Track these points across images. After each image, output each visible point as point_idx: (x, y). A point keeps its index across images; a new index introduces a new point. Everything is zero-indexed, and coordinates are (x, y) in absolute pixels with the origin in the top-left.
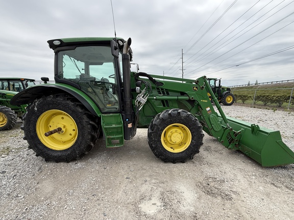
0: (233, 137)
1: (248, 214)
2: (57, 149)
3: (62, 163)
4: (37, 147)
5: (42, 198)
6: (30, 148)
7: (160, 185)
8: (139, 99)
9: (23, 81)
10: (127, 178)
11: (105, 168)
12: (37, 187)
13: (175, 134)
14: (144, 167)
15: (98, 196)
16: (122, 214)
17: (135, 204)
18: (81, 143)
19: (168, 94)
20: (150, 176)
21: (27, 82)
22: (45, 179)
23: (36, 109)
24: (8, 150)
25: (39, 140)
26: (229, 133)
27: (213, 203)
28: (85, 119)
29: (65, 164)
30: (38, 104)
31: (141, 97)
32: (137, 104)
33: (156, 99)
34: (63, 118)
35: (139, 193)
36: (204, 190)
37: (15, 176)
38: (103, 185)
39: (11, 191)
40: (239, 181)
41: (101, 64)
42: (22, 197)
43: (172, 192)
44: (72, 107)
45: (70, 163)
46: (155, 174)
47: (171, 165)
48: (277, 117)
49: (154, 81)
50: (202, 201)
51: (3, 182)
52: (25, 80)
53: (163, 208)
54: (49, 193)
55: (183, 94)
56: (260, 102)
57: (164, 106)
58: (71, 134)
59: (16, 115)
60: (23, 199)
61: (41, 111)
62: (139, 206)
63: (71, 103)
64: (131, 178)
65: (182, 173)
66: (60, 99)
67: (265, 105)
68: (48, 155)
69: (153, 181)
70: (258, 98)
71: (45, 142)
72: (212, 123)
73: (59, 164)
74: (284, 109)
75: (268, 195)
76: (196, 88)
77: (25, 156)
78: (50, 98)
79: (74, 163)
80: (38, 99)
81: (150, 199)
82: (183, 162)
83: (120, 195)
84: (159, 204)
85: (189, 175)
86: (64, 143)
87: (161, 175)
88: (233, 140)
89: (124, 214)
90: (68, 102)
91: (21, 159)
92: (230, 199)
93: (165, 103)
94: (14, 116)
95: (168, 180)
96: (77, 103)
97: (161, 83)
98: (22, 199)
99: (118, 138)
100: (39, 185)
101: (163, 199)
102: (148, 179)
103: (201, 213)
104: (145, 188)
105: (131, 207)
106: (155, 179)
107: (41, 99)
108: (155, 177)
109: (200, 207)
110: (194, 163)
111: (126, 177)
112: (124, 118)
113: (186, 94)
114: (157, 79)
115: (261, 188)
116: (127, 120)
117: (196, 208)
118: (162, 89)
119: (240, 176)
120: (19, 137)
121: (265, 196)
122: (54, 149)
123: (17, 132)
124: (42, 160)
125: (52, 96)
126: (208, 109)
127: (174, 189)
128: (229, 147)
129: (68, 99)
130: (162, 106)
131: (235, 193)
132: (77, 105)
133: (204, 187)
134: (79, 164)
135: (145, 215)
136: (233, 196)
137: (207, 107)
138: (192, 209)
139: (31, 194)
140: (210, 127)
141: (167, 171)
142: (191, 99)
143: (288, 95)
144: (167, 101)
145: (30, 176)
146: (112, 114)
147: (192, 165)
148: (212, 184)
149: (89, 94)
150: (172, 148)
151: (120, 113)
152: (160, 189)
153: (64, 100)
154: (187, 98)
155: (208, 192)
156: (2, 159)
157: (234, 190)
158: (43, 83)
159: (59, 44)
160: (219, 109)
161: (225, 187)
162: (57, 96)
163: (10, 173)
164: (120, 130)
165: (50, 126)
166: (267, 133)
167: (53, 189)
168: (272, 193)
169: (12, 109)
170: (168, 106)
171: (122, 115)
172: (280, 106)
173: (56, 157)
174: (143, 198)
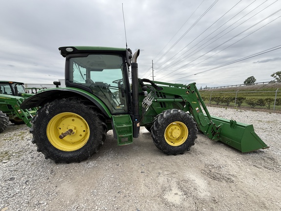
0: (216, 130)
1: (251, 192)
2: (67, 150)
3: (73, 164)
4: (47, 149)
5: (68, 202)
6: (39, 150)
7: (174, 175)
8: (146, 102)
9: (11, 84)
10: (142, 172)
11: (118, 165)
12: (57, 190)
13: (175, 131)
14: (152, 161)
15: (123, 192)
16: (153, 207)
17: (160, 196)
18: (93, 143)
19: (165, 97)
20: (161, 168)
21: (16, 85)
22: (62, 182)
23: (47, 112)
24: (7, 155)
25: (49, 143)
26: (212, 128)
27: (222, 187)
28: (98, 120)
29: (77, 164)
30: (50, 107)
31: (147, 100)
32: (143, 106)
33: (156, 101)
34: (73, 120)
35: (159, 186)
36: (209, 176)
37: (27, 182)
38: (123, 181)
39: (29, 198)
40: (231, 166)
41: (101, 70)
42: (45, 204)
43: (186, 181)
44: (85, 109)
45: (82, 163)
46: (164, 166)
47: (174, 157)
48: (230, 113)
49: (156, 87)
50: (213, 186)
51: (15, 189)
52: (13, 83)
53: (185, 197)
54: (72, 195)
55: (177, 97)
56: (214, 102)
57: (162, 107)
58: (81, 135)
59: (8, 118)
60: (47, 206)
61: (53, 114)
62: (165, 197)
63: (84, 106)
64: (145, 171)
65: (186, 163)
66: (73, 102)
67: (217, 104)
68: (59, 157)
69: (166, 173)
70: (212, 99)
71: (55, 144)
72: (200, 120)
73: (70, 165)
74: (232, 107)
75: (256, 174)
76: (189, 92)
77: (30, 159)
78: (63, 101)
79: (85, 162)
80: (50, 102)
81: (171, 190)
82: (182, 154)
83: (143, 189)
84: (180, 193)
85: (192, 165)
86: (74, 143)
87: (169, 167)
88: (215, 133)
89: (156, 207)
90: (81, 105)
91: (26, 163)
92: (232, 182)
93: (163, 105)
94: (6, 119)
95: (177, 171)
96: (91, 106)
97: (161, 88)
98: (45, 206)
99: (126, 137)
100: (58, 189)
101: (181, 188)
102: (161, 172)
103: (217, 197)
104: (162, 180)
105: (159, 199)
106: (166, 171)
107: (54, 103)
108: (166, 169)
109: (213, 191)
110: (190, 153)
111: (140, 172)
112: (133, 118)
113: (181, 97)
114: (157, 85)
115: (248, 170)
116: (136, 120)
117: (212, 193)
118: (160, 93)
119: (229, 162)
120: (15, 140)
121: (255, 176)
122: (64, 150)
123: (10, 135)
124: (51, 162)
125: (64, 99)
126: (197, 109)
127: (186, 178)
128: (213, 139)
129: (81, 102)
130: (160, 107)
131: (233, 176)
132: (90, 108)
133: (208, 173)
134: (91, 164)
135: (174, 205)
136: (233, 179)
137: (197, 107)
138: (209, 194)
139: (53, 199)
140: (199, 124)
141: (173, 163)
142: (184, 100)
143: (233, 97)
144: (164, 103)
145: (44, 180)
146: (121, 115)
147: (189, 155)
148: (213, 170)
149: (99, 97)
150: (172, 142)
151: (128, 113)
152: (175, 180)
153: (78, 103)
154: (181, 100)
155: (214, 177)
156: (4, 164)
157: (231, 174)
158: (54, 87)
159: (72, 51)
160: (205, 109)
161: (223, 171)
162: (70, 100)
163: (20, 179)
164: (129, 129)
165: (60, 128)
166: (244, 127)
167: (75, 191)
168: (258, 173)
169: (3, 112)
170: (165, 107)
171: (131, 116)
172: (228, 105)
173: (67, 158)
174: (164, 190)
